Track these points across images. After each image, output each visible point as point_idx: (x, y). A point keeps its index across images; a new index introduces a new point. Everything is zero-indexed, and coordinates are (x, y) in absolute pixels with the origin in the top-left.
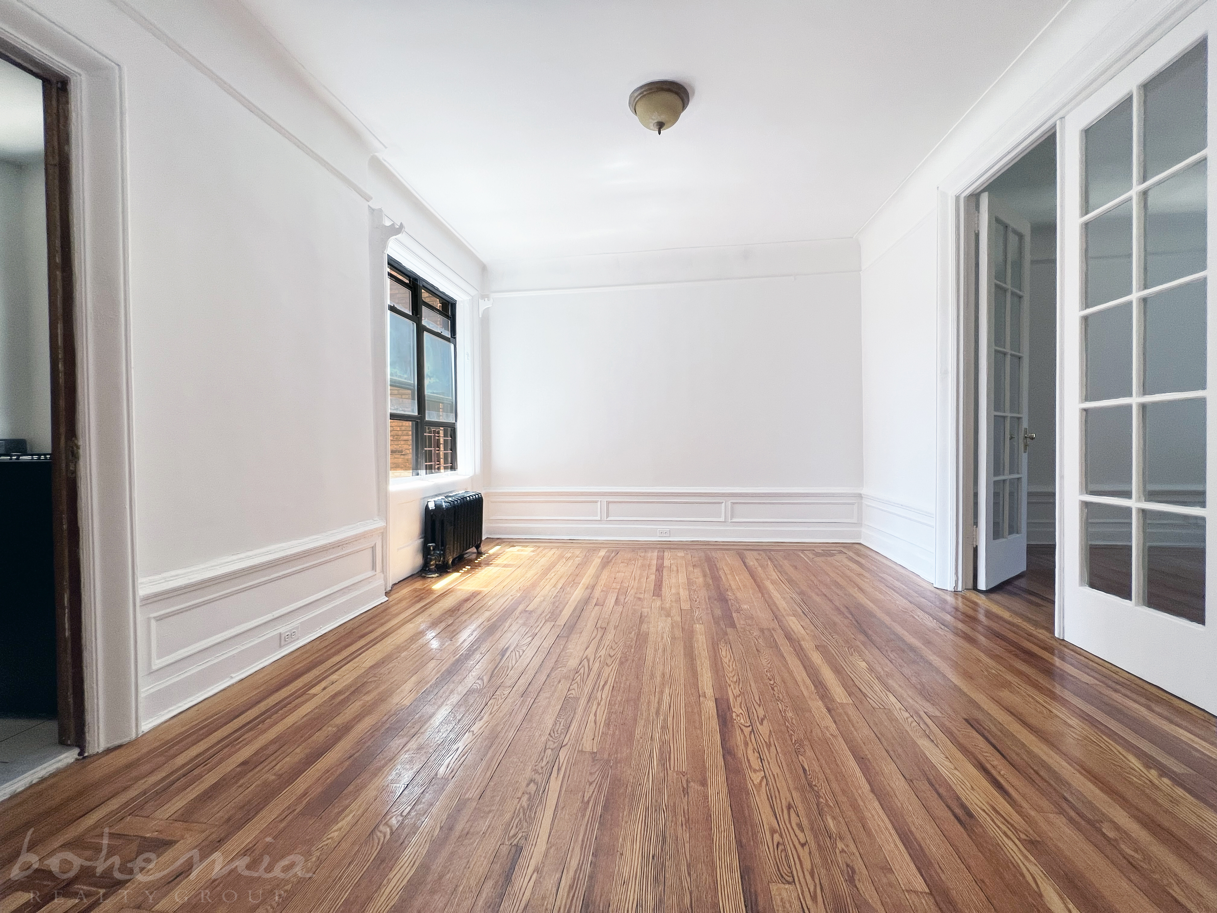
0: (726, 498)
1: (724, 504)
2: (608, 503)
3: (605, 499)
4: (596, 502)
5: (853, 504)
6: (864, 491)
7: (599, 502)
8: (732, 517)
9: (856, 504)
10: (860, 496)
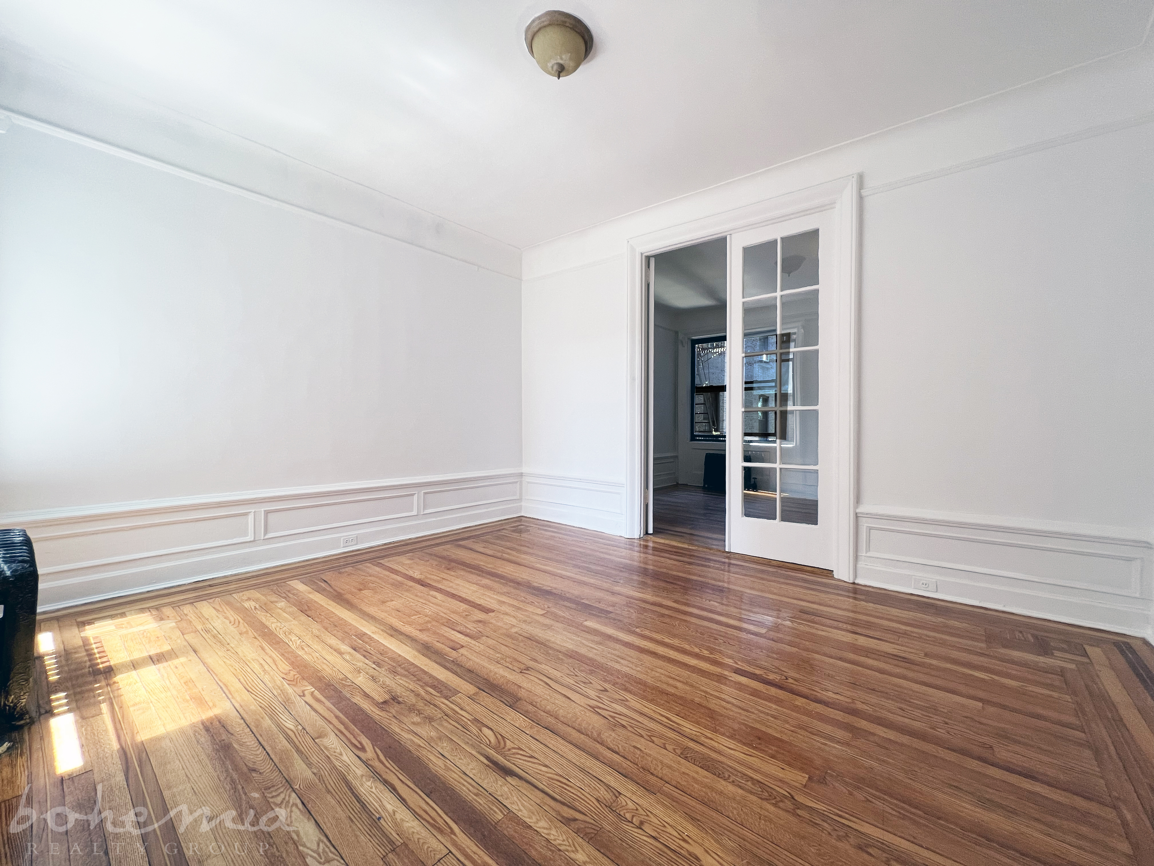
0: (419, 488)
1: (416, 497)
2: (267, 513)
3: (263, 508)
4: (246, 514)
5: (516, 482)
6: (524, 470)
7: (252, 514)
8: (424, 509)
9: (519, 482)
10: (521, 475)
